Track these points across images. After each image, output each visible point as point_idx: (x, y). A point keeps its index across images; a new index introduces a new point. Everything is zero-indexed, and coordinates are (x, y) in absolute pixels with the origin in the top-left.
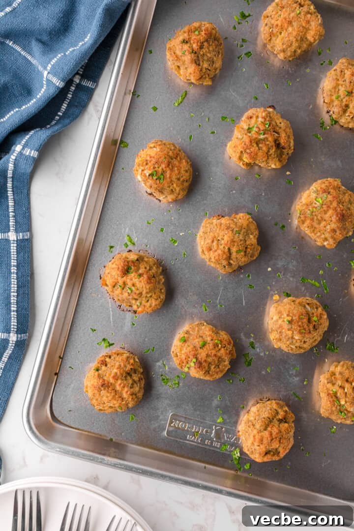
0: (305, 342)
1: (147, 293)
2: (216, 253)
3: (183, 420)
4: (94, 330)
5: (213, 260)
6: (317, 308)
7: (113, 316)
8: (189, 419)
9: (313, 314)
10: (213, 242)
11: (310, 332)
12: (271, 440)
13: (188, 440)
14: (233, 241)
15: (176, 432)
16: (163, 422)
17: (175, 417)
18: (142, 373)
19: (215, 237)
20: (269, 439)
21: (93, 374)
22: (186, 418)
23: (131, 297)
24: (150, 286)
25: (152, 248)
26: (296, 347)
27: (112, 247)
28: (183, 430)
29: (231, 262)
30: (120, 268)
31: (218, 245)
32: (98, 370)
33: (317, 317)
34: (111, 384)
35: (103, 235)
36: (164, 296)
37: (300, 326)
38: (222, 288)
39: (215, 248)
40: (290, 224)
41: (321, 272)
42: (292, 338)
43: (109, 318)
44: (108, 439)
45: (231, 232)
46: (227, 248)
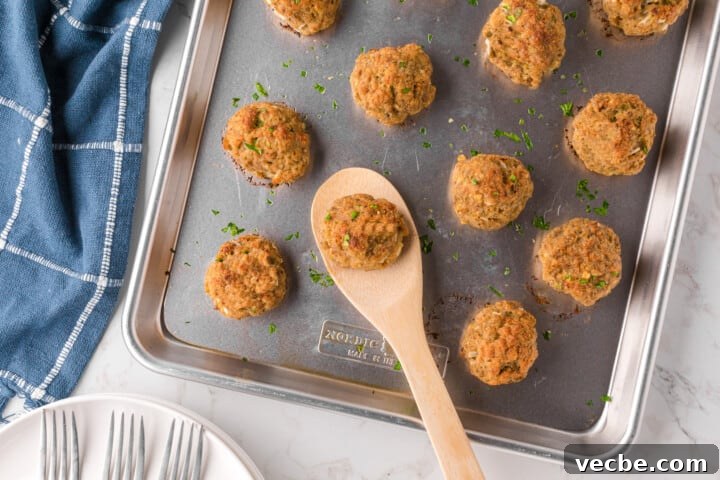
0: (500, 211)
1: (283, 152)
2: (375, 95)
3: (342, 329)
4: (216, 213)
5: (371, 105)
6: (516, 166)
7: (242, 192)
8: (349, 327)
9: (510, 172)
10: (370, 79)
11: (506, 195)
12: (507, 350)
13: (350, 357)
14: (396, 77)
15: (333, 345)
16: (313, 333)
17: (330, 326)
18: (282, 265)
19: (372, 73)
20: (503, 349)
21: (214, 265)
22: (345, 326)
23: (261, 160)
24: (286, 142)
25: (291, 98)
26: (489, 219)
27: (236, 100)
28: (342, 342)
29: (397, 107)
30: (246, 119)
31: (376, 83)
32: (221, 261)
33: (515, 174)
34: (239, 276)
35: (225, 84)
36: (308, 158)
37: (492, 187)
38: (387, 149)
39: (373, 87)
40: (477, 59)
41: (521, 121)
42: (483, 205)
43: (237, 196)
44: (241, 358)
45: (392, 65)
46: (388, 86)
